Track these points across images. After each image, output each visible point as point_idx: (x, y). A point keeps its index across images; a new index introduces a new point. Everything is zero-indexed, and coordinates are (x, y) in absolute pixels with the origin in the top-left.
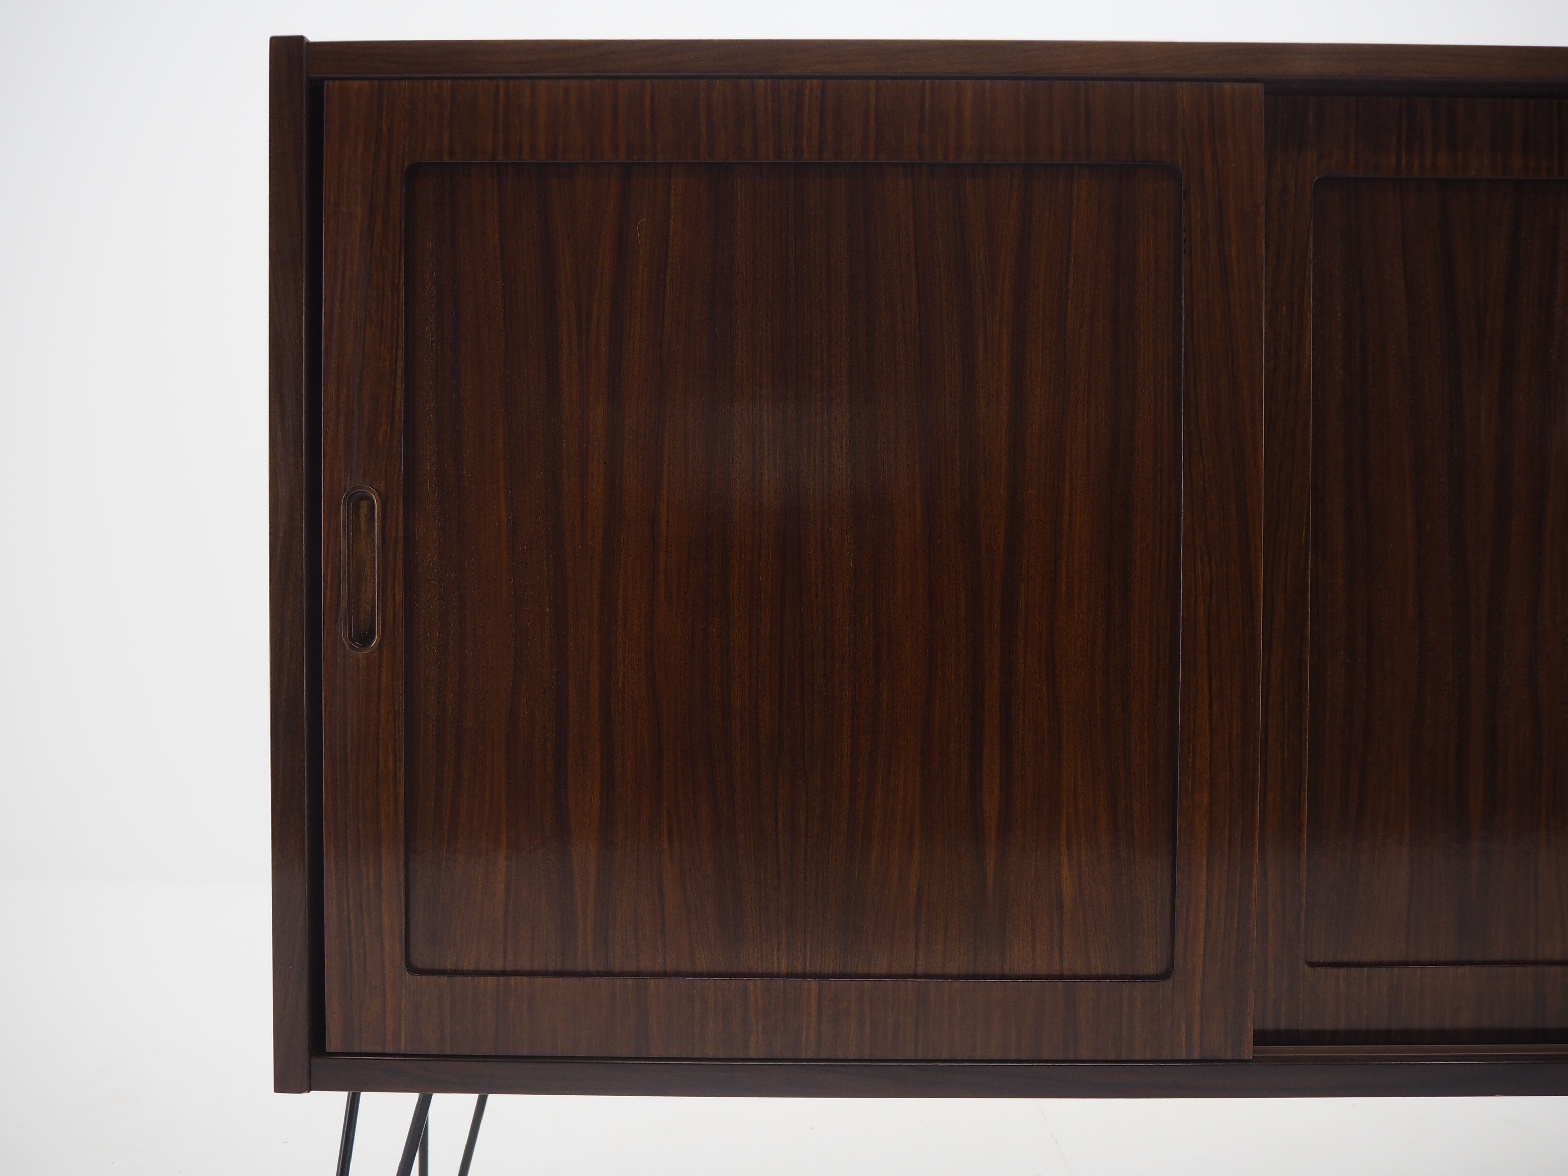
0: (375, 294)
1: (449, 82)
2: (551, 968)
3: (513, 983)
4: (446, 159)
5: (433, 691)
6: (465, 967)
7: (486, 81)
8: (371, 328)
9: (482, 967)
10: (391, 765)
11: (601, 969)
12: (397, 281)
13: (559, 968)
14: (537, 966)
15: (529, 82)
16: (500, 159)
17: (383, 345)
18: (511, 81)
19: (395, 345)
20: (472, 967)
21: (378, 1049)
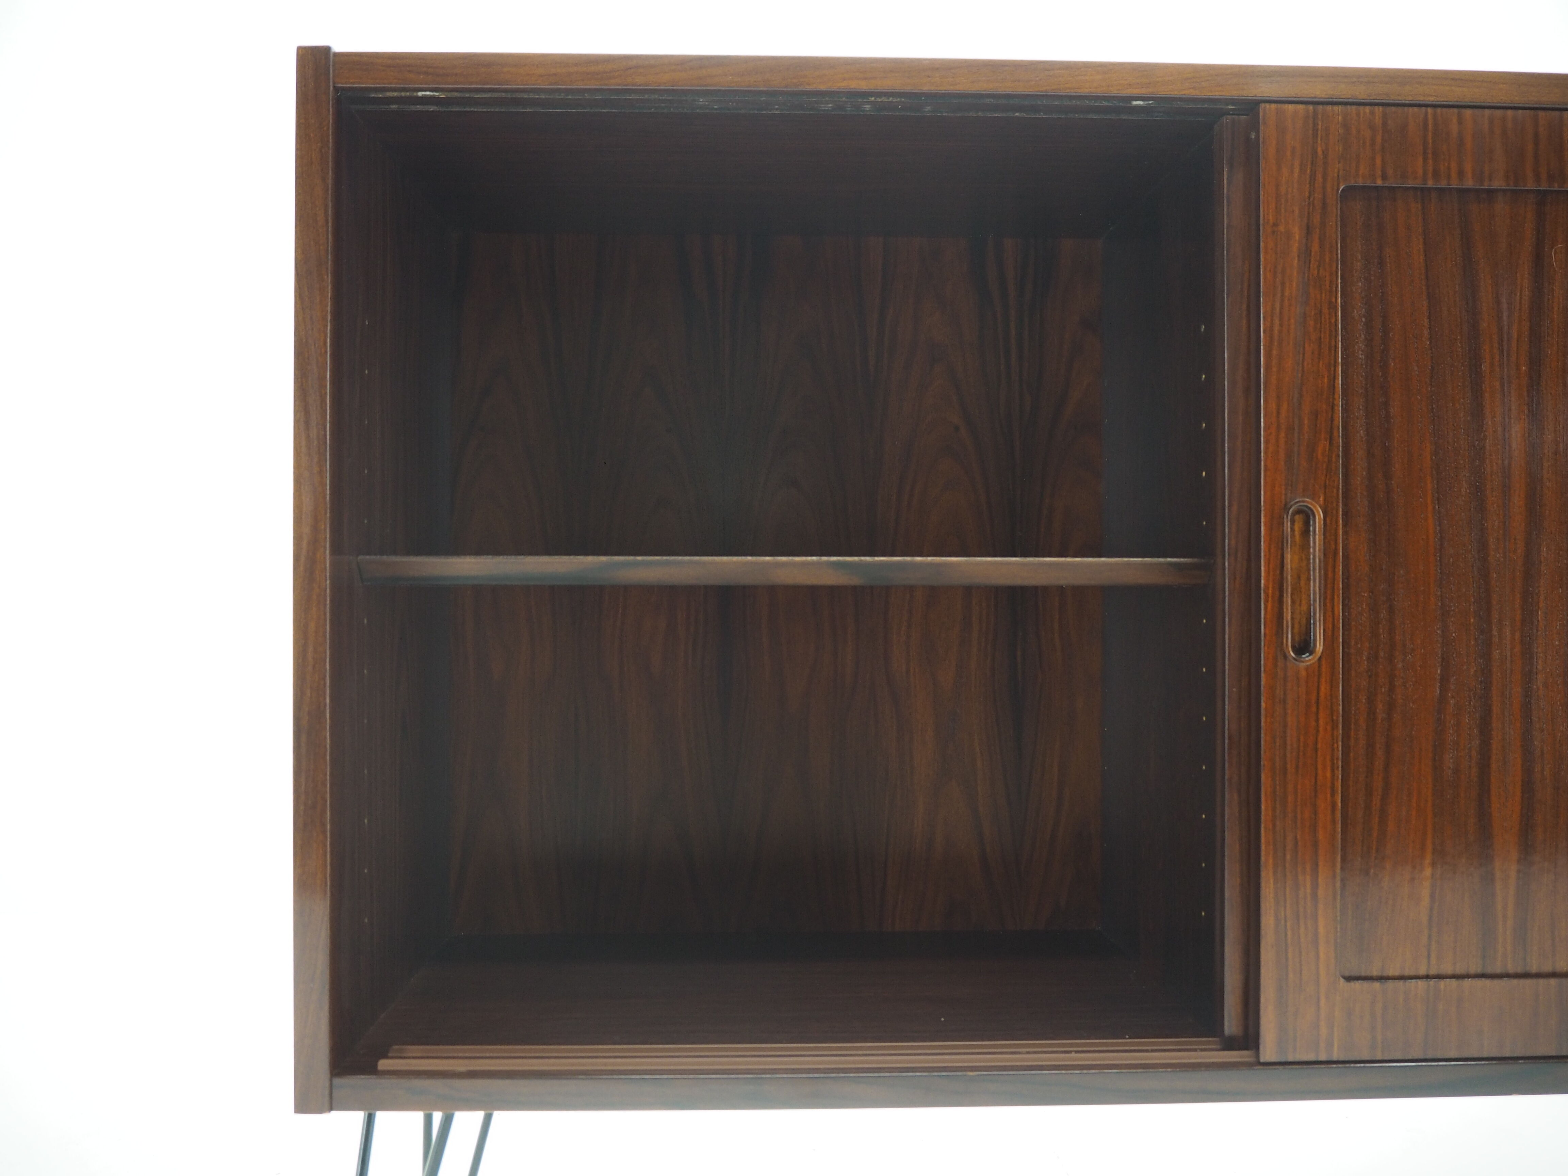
0: (1313, 313)
1: (1381, 108)
2: (1473, 970)
3: (1442, 987)
4: (1379, 183)
5: (1364, 701)
6: (1391, 973)
7: (1416, 109)
8: (1310, 345)
9: (1407, 973)
10: (1329, 774)
11: (1520, 970)
12: (1334, 300)
13: (1479, 971)
14: (1460, 970)
15: (1456, 110)
16: (1430, 184)
17: (1321, 362)
18: (1439, 110)
19: (1332, 362)
20: (1397, 973)
21: (1311, 1057)
